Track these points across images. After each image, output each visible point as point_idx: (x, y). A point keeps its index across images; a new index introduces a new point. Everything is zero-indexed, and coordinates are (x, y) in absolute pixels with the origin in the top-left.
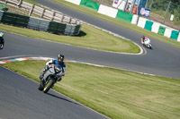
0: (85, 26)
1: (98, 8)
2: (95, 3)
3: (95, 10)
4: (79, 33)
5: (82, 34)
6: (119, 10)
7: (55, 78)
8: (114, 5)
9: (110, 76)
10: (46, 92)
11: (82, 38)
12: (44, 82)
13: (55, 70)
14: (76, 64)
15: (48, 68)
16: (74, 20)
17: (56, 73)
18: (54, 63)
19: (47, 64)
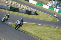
0: (38, 12)
1: (42, 6)
2: (41, 4)
3: (41, 6)
4: (36, 14)
5: (37, 14)
6: (50, 6)
8: (48, 5)
11: (37, 16)
14: (35, 25)
16: (34, 10)
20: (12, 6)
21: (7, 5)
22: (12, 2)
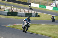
5: (39, 16)
7: (28, 26)
9: (47, 27)
10: (26, 32)
12: (24, 28)
13: (27, 23)
15: (24, 23)
17: (28, 24)
18: (26, 20)
19: (23, 21)
20: (9, 11)
21: (5, 11)
22: (11, 8)
